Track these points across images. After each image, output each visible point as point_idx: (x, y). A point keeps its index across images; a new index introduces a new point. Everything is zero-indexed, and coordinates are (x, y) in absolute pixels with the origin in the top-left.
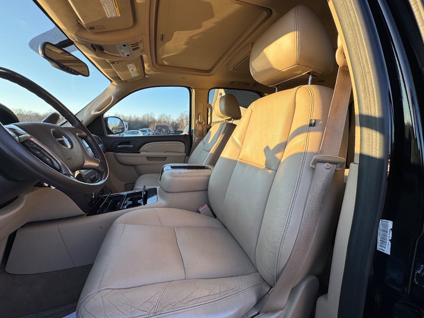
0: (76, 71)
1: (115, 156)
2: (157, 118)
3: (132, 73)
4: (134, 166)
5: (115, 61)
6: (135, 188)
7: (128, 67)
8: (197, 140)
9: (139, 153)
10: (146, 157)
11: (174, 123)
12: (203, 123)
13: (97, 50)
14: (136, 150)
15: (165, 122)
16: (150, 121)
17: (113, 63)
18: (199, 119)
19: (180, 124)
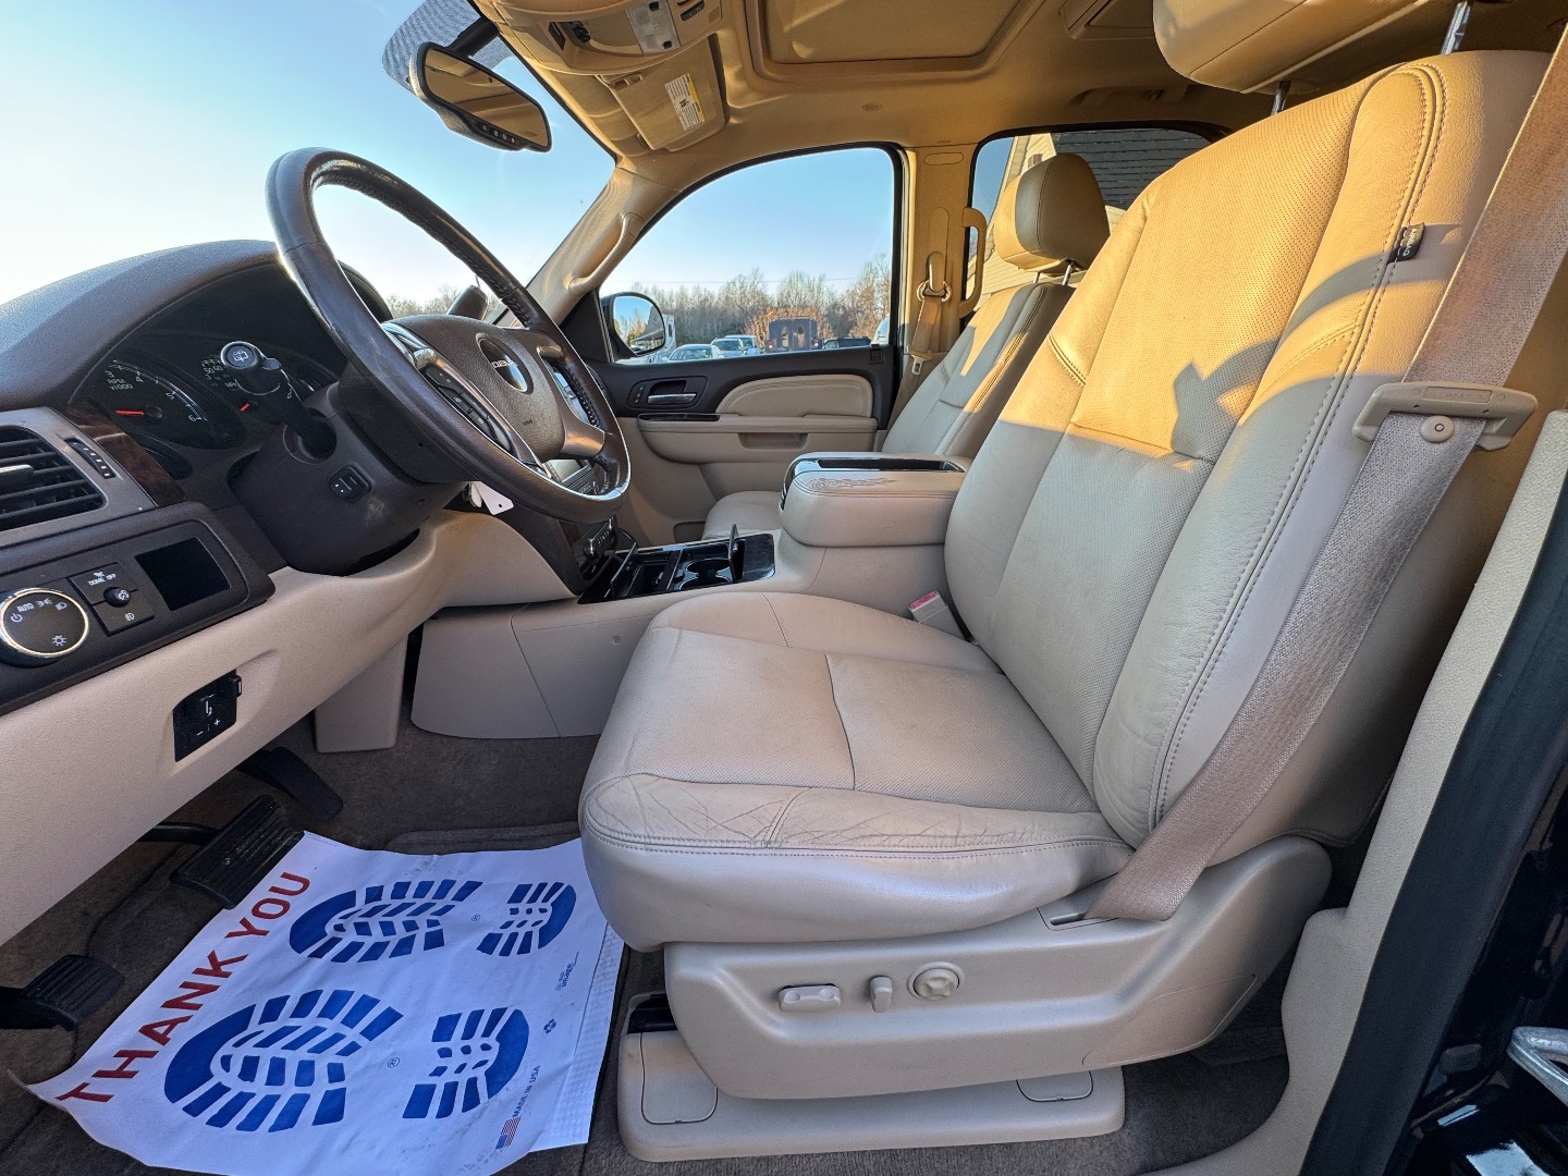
0: (516, 137)
1: (642, 431)
2: (772, 292)
3: (683, 114)
4: (701, 464)
5: (626, 76)
6: (706, 535)
7: (669, 91)
8: (918, 365)
9: (716, 419)
10: (737, 435)
11: (838, 309)
12: (944, 297)
13: (568, 43)
14: (706, 410)
15: (803, 306)
16: (751, 304)
17: (619, 84)
18: (928, 277)
19: (862, 312)
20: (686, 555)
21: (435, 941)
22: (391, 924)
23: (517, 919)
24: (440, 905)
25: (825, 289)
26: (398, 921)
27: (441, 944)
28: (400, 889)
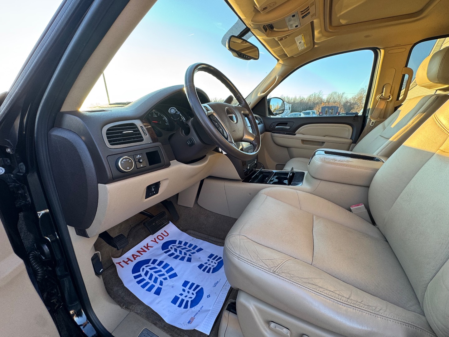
0: (250, 57)
1: (272, 136)
2: (325, 97)
3: (300, 46)
4: (287, 148)
5: (283, 37)
7: (296, 40)
8: (373, 123)
9: (295, 135)
10: (301, 140)
11: (348, 103)
12: (389, 99)
13: (268, 30)
14: (292, 132)
15: (335, 102)
16: (317, 101)
17: (281, 39)
19: (357, 104)
20: (276, 174)
21: (189, 260)
22: (182, 251)
23: (209, 263)
24: (193, 251)
25: (344, 97)
26: (183, 251)
27: (190, 261)
28: (186, 244)
